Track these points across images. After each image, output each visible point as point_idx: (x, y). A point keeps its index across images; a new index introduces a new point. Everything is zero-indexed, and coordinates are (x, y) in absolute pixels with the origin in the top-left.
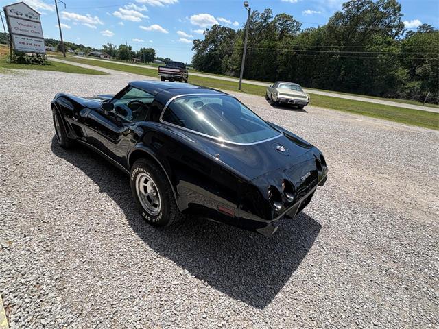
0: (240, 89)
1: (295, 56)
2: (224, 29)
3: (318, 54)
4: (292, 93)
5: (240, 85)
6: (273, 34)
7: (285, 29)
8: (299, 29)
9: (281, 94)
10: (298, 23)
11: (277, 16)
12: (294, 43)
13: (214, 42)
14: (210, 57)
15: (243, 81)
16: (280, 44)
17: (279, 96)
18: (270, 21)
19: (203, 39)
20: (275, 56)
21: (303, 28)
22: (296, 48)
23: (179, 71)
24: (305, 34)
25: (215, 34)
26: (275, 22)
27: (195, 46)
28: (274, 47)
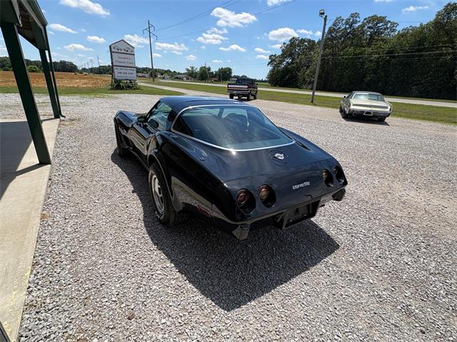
0: (312, 102)
1: (388, 61)
2: (303, 41)
3: (421, 56)
4: (369, 104)
5: (313, 98)
6: (360, 39)
7: (376, 32)
8: (394, 31)
9: (354, 105)
10: (393, 24)
11: (365, 19)
12: (387, 47)
13: (291, 55)
15: (316, 93)
16: (369, 50)
17: (352, 107)
18: (356, 25)
19: (279, 53)
20: (362, 64)
21: (399, 28)
22: (390, 52)
23: (246, 87)
24: (403, 35)
25: (293, 47)
26: (363, 26)
27: (271, 62)
28: (360, 54)
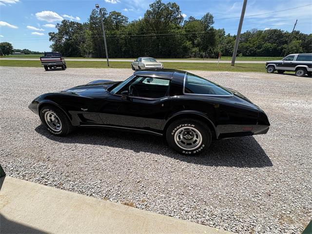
0: (108, 66)
1: (130, 39)
2: (73, 23)
3: (144, 37)
4: (152, 64)
5: (108, 63)
6: (111, 25)
7: (118, 22)
8: (127, 22)
9: (147, 65)
10: (125, 17)
11: (110, 13)
12: (127, 31)
13: (67, 33)
14: (68, 45)
15: (110, 60)
16: (118, 32)
18: (107, 16)
20: (118, 40)
21: (130, 21)
22: (130, 34)
24: (133, 25)
25: (65, 27)
26: (110, 17)
28: (114, 34)
